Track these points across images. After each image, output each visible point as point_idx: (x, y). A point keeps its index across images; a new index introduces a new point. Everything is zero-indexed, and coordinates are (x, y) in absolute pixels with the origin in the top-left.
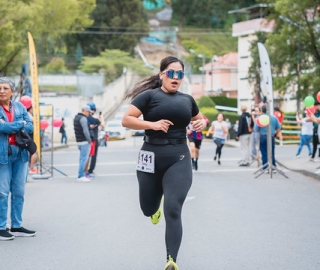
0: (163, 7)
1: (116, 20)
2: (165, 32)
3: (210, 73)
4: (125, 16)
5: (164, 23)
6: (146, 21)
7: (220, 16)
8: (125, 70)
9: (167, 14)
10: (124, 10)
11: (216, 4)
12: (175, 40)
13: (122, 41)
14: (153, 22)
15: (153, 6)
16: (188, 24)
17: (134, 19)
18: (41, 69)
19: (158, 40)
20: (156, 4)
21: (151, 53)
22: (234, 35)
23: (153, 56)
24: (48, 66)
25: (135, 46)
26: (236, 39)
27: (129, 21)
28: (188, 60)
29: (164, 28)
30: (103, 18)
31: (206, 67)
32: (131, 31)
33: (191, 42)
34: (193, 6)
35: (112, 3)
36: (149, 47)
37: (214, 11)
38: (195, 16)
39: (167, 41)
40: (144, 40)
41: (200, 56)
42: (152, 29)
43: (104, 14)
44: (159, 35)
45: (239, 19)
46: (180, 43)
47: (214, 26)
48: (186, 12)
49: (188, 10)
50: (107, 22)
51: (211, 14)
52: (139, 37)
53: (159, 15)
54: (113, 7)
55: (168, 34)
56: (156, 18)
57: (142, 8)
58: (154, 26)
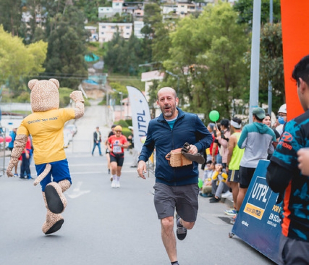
0: (98, 61)
1: (66, 68)
2: (99, 77)
3: (127, 105)
4: (72, 66)
5: (98, 71)
6: (86, 69)
7: (135, 67)
8: (71, 101)
9: (100, 65)
10: (71, 62)
11: (133, 60)
12: (105, 82)
13: (69, 82)
14: (90, 70)
15: (91, 59)
16: (115, 72)
17: (78, 68)
18: (14, 100)
19: (94, 82)
20: (93, 58)
21: (89, 90)
22: (143, 80)
23: (90, 92)
24: (19, 97)
25: (78, 85)
26: (144, 83)
27: (75, 69)
28: (113, 95)
29: (99, 74)
30: (57, 66)
31: (125, 101)
32: (76, 76)
33: (116, 84)
34: (118, 60)
35: (64, 57)
36: (89, 86)
37: (131, 64)
38: (119, 67)
39: (100, 82)
40: (85, 82)
41: (120, 93)
42: (90, 75)
43: (58, 64)
44: (95, 78)
45: (147, 70)
46: (109, 85)
47: (131, 74)
48: (113, 64)
49: (114, 63)
50: (59, 69)
51: (129, 66)
52: (81, 80)
53: (96, 65)
54: (64, 60)
55: (101, 79)
56: (93, 68)
57: (84, 61)
58: (92, 73)
